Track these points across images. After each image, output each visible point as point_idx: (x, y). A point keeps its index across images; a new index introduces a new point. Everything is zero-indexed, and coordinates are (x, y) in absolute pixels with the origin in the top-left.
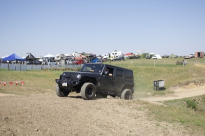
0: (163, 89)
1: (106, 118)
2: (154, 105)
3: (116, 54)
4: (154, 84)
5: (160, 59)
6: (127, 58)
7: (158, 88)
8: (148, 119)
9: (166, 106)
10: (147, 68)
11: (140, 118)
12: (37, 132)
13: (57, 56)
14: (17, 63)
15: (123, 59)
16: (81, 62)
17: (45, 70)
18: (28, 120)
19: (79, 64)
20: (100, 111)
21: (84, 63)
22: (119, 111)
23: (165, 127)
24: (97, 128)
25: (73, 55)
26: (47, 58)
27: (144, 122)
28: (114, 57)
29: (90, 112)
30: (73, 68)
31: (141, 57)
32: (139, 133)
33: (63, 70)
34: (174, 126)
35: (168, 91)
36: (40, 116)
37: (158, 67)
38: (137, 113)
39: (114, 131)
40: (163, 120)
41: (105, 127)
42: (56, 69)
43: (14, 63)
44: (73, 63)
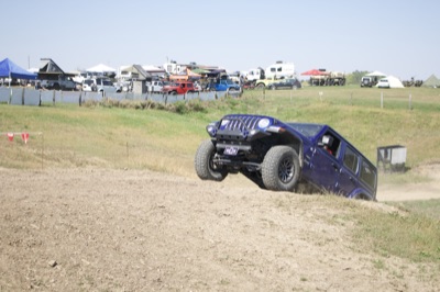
0: (402, 168)
1: (241, 240)
2: (372, 211)
3: (280, 70)
4: (379, 154)
5: (398, 89)
7: (388, 166)
8: (352, 249)
9: (403, 214)
10: (360, 112)
11: (331, 243)
12: (53, 270)
13: (123, 68)
14: (14, 83)
15: (298, 84)
16: (185, 87)
17: (88, 106)
18: (31, 238)
19: (180, 93)
20: (225, 221)
21: (192, 91)
22: (276, 222)
23: (398, 271)
24: (215, 266)
25: (166, 68)
26: (96, 74)
27: (342, 255)
28: (275, 78)
29: (198, 222)
30: (163, 104)
31: (348, 80)
32: (327, 285)
33: (137, 108)
34: (423, 270)
35: (415, 174)
36: (62, 228)
37: (393, 108)
38: (324, 231)
39: (259, 275)
40: (395, 253)
41: (236, 264)
42: (117, 105)
43: (7, 84)
44: (165, 90)
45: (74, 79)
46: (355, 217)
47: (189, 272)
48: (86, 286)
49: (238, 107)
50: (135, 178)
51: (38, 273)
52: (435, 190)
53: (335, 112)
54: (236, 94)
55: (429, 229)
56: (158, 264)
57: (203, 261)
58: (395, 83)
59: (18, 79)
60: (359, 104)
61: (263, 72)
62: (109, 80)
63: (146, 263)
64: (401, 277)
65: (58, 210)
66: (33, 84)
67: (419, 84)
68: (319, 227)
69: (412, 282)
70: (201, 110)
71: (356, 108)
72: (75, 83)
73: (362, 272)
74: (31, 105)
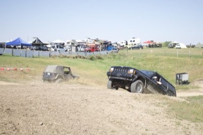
0: (186, 83)
1: (120, 113)
2: (175, 101)
3: (134, 41)
4: (177, 77)
5: (184, 49)
6: (147, 46)
7: (181, 82)
8: (167, 117)
9: (188, 102)
10: (169, 59)
11: (158, 115)
12: (42, 126)
13: (68, 41)
14: (22, 48)
15: (142, 47)
16: (94, 49)
17: (53, 57)
18: (32, 113)
19: (92, 51)
20: (113, 106)
21: (97, 51)
22: (134, 106)
23: (187, 126)
24: (109, 125)
25: (85, 41)
26: (56, 44)
27: (163, 120)
28: (132, 45)
29: (102, 106)
30: (85, 56)
31: (163, 45)
32: (156, 132)
33: (74, 58)
34: (197, 126)
35: (192, 85)
36: (45, 109)
37: (182, 57)
38: (155, 110)
39: (128, 128)
40: (185, 119)
41: (118, 124)
42: (65, 57)
43: (19, 48)
44: (85, 50)
45: (47, 46)
46: (167, 103)
47: (98, 127)
48: (56, 133)
49: (117, 57)
50: (74, 88)
51: (35, 128)
52: (201, 92)
53: (158, 59)
54: (115, 52)
55: (199, 109)
56: (85, 124)
57: (104, 122)
58: (183, 46)
59: (24, 46)
60: (168, 55)
61: (127, 42)
62: (62, 46)
63: (80, 123)
64: (188, 129)
65: (43, 101)
66: (30, 48)
67: (193, 47)
68: (153, 108)
69: (193, 131)
70: (101, 58)
71: (167, 57)
72: (48, 48)
73: (171, 127)
74: (29, 57)
